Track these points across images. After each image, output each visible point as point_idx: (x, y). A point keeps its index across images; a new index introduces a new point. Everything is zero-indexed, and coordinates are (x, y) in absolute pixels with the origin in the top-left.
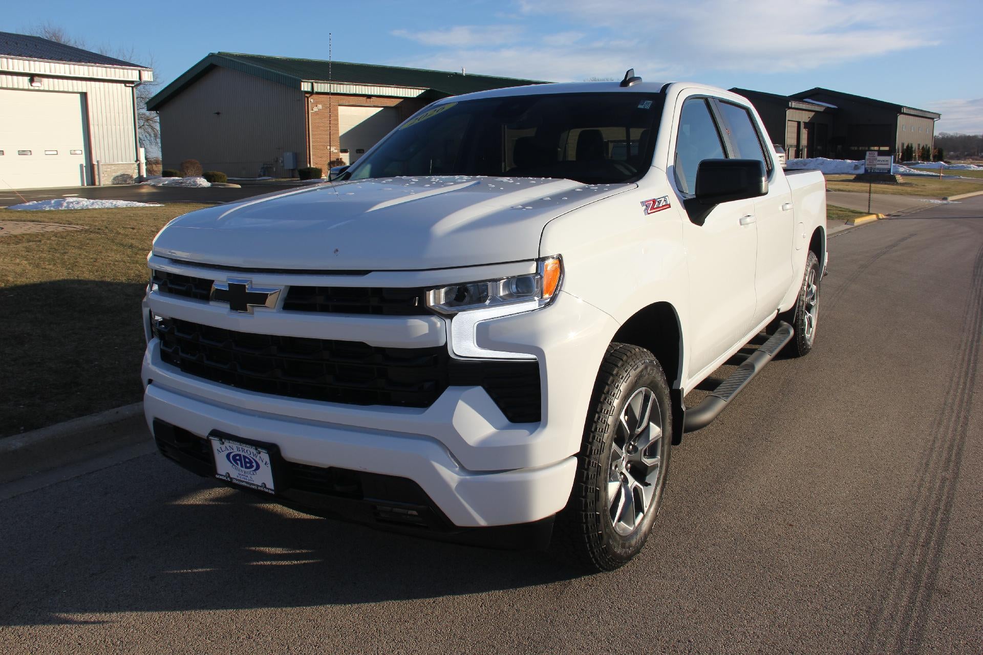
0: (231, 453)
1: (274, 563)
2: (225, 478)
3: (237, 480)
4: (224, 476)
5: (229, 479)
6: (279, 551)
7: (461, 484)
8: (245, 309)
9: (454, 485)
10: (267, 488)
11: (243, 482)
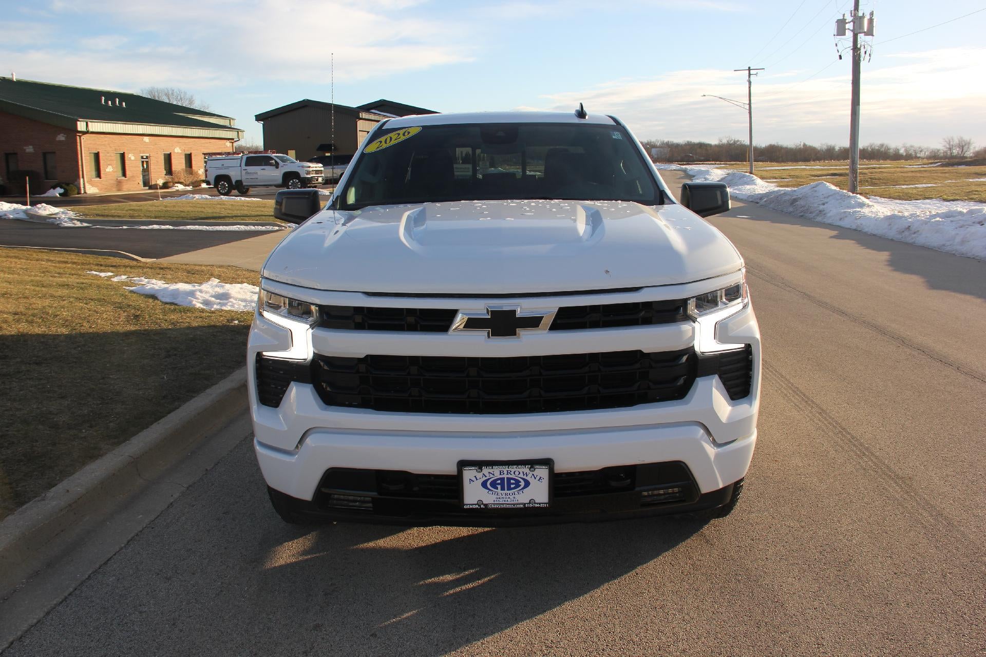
0: (489, 479)
1: (458, 589)
2: (477, 506)
3: (494, 504)
4: (476, 505)
5: (482, 506)
6: (449, 577)
7: (717, 456)
8: (514, 334)
9: (712, 457)
10: (537, 504)
11: (503, 504)
